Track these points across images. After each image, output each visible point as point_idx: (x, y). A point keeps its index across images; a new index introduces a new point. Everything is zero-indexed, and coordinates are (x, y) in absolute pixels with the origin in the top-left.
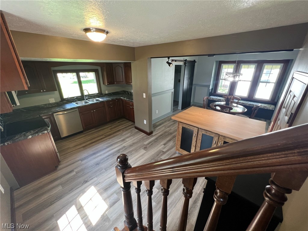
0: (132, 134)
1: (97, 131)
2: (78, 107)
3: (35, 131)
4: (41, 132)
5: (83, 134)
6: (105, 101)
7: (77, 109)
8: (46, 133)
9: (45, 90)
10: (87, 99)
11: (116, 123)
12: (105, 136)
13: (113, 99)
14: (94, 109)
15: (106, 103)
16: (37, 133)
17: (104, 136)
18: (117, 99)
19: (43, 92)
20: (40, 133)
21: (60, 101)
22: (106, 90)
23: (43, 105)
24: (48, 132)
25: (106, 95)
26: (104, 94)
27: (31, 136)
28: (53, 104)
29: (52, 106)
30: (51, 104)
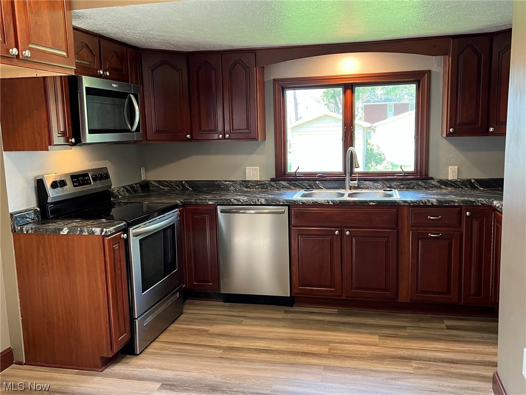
2: (292, 205)
6: (405, 201)
8: (98, 235)
9: (227, 136)
13: (447, 201)
15: (406, 210)
18: (470, 206)
19: (224, 138)
20: (85, 230)
22: (451, 165)
23: (229, 181)
24: (101, 233)
25: (446, 183)
26: (437, 182)
27: (68, 231)
28: (252, 186)
29: (249, 189)
30: (246, 184)
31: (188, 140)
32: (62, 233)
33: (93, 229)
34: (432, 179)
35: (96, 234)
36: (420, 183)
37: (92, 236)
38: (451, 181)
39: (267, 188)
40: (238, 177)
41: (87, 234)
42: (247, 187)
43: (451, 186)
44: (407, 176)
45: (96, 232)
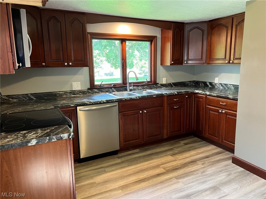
0: (232, 177)
1: (144, 156)
2: (120, 101)
3: (45, 130)
4: (56, 134)
5: (119, 158)
6: (166, 94)
7: (116, 104)
8: (66, 139)
9: (70, 64)
10: (131, 90)
11: (179, 145)
12: (164, 168)
13: (180, 92)
14: (145, 109)
15: (166, 98)
16: (48, 135)
17: (163, 170)
18: (187, 93)
19: (69, 66)
20: (54, 137)
21: (88, 89)
22: (164, 77)
23: (62, 92)
24: (69, 137)
25: (163, 85)
26: (160, 85)
27: (36, 141)
28: (77, 93)
29: (75, 96)
30: (73, 92)
31: (43, 66)
32: (30, 145)
33: (62, 135)
34: (158, 84)
35: (64, 139)
36: (154, 86)
37: (60, 142)
38: (165, 84)
39: (86, 94)
40: (67, 89)
41: (56, 140)
42: (74, 94)
43: (165, 86)
44: (148, 83)
45: (64, 137)
